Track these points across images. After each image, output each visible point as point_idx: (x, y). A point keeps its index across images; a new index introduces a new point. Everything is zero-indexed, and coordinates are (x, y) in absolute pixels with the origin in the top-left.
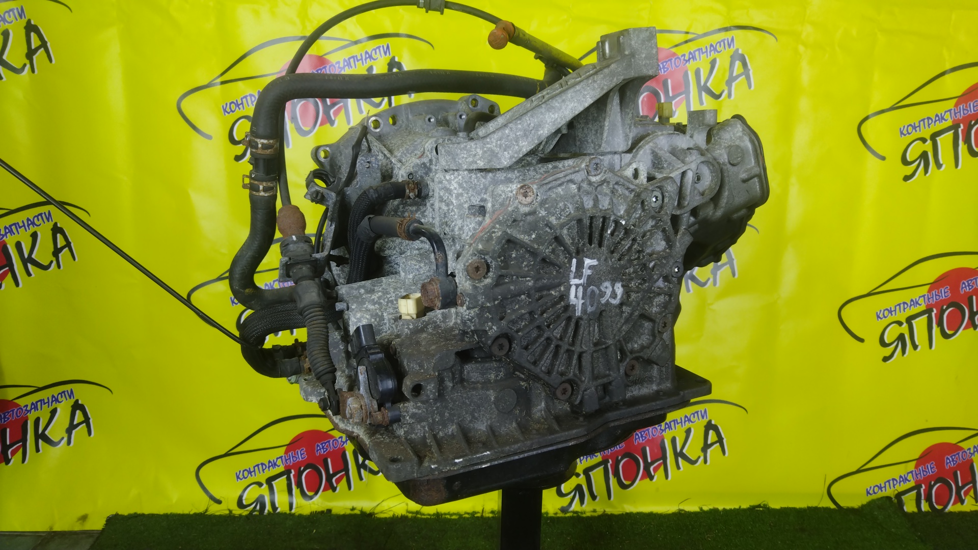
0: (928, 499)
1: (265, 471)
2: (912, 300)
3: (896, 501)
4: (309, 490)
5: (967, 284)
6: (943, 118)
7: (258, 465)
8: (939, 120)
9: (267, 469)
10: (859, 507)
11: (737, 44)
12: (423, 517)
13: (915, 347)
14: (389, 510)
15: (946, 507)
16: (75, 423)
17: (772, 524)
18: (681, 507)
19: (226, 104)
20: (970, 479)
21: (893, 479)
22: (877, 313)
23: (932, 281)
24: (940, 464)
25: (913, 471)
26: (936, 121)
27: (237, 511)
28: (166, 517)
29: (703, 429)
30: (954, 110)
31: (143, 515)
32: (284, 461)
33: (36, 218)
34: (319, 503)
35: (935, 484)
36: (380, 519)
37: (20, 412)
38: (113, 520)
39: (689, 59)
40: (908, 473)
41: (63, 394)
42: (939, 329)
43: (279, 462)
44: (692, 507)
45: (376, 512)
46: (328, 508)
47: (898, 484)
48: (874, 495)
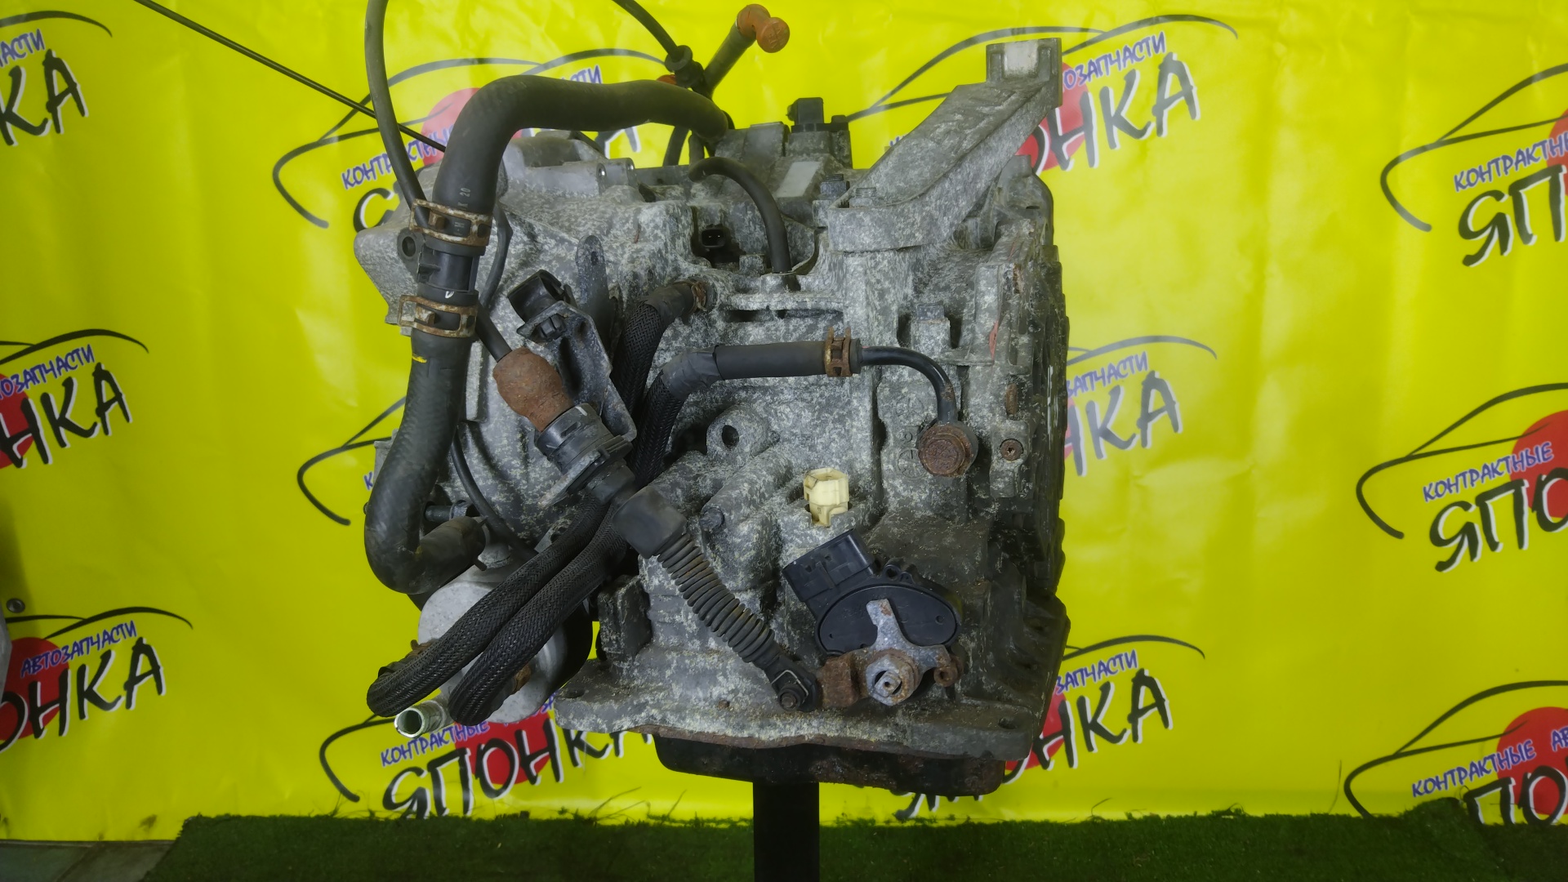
0: (1522, 802)
1: (425, 750)
2: (1485, 467)
3: (1465, 805)
4: (494, 781)
6: (1530, 157)
8: (1523, 159)
9: (429, 747)
10: (1401, 815)
11: (1169, 46)
12: (674, 825)
13: (1493, 545)
14: (620, 813)
15: (1553, 816)
16: (138, 673)
17: (1248, 842)
18: (1097, 813)
19: (348, 171)
21: (1460, 769)
22: (1425, 489)
23: (1519, 433)
24: (1542, 744)
25: (1494, 755)
26: (1518, 162)
27: (383, 814)
28: (274, 820)
29: (1131, 684)
30: (1551, 141)
31: (238, 818)
32: (454, 734)
33: (69, 358)
34: (510, 801)
35: (1533, 778)
36: (605, 828)
37: (57, 656)
38: (195, 826)
39: (1090, 73)
40: (1485, 759)
41: (120, 630)
42: (1534, 515)
43: (447, 736)
44: (1114, 813)
45: (599, 815)
46: (524, 809)
47: (1468, 777)
48: (1426, 795)
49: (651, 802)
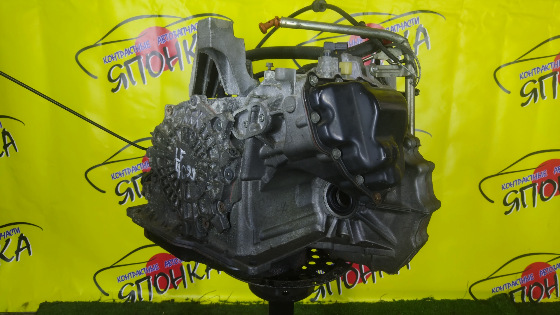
0: (529, 295)
1: (135, 277)
2: (524, 178)
3: (509, 296)
4: (161, 288)
5: (558, 169)
6: (547, 68)
7: (130, 273)
8: (544, 69)
9: (136, 275)
10: (488, 299)
11: (421, 22)
12: (229, 304)
13: (524, 206)
14: (209, 300)
15: (539, 299)
16: (21, 247)
17: (436, 310)
18: (382, 299)
19: (106, 57)
20: (554, 283)
21: (508, 284)
22: (502, 186)
23: (536, 166)
24: (536, 275)
25: (520, 279)
26: (542, 70)
27: (118, 300)
28: (75, 303)
30: (554, 63)
31: (62, 302)
32: (146, 271)
34: (167, 295)
35: (533, 286)
36: (203, 305)
38: (44, 306)
40: (517, 280)
41: (13, 230)
42: (539, 196)
43: (143, 271)
44: (388, 299)
45: (201, 301)
46: (172, 299)
47: (511, 286)
48: (496, 292)
49: (220, 296)
